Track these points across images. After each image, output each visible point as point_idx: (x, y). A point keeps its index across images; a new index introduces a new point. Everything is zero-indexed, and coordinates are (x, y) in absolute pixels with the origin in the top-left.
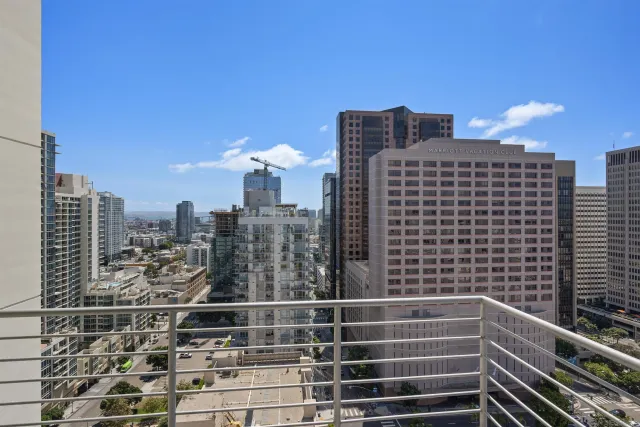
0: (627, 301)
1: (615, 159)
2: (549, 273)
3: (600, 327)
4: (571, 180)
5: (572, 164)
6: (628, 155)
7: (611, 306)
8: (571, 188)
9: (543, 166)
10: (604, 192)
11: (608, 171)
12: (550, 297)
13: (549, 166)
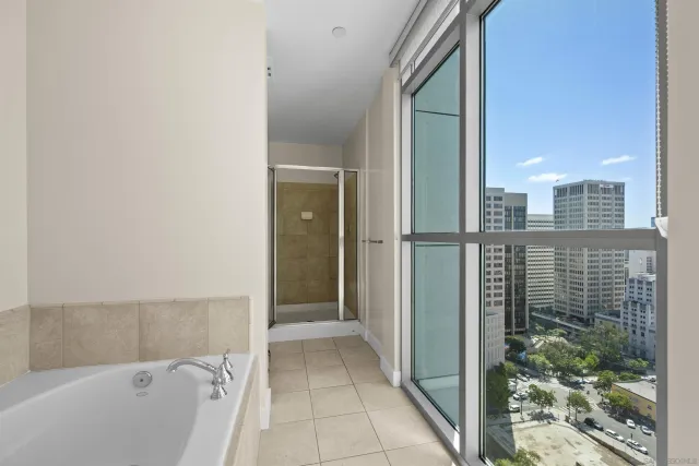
0: (568, 308)
1: (560, 192)
2: (499, 284)
3: (547, 329)
4: (524, 209)
5: (525, 196)
6: (568, 190)
7: (558, 312)
8: (524, 216)
9: (495, 199)
10: (552, 219)
11: (555, 201)
12: (500, 303)
13: (500, 199)
